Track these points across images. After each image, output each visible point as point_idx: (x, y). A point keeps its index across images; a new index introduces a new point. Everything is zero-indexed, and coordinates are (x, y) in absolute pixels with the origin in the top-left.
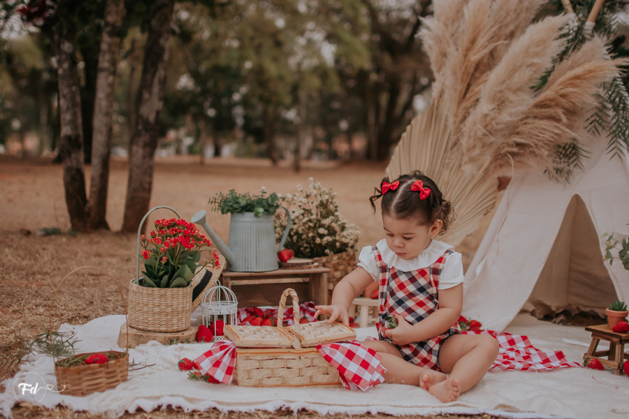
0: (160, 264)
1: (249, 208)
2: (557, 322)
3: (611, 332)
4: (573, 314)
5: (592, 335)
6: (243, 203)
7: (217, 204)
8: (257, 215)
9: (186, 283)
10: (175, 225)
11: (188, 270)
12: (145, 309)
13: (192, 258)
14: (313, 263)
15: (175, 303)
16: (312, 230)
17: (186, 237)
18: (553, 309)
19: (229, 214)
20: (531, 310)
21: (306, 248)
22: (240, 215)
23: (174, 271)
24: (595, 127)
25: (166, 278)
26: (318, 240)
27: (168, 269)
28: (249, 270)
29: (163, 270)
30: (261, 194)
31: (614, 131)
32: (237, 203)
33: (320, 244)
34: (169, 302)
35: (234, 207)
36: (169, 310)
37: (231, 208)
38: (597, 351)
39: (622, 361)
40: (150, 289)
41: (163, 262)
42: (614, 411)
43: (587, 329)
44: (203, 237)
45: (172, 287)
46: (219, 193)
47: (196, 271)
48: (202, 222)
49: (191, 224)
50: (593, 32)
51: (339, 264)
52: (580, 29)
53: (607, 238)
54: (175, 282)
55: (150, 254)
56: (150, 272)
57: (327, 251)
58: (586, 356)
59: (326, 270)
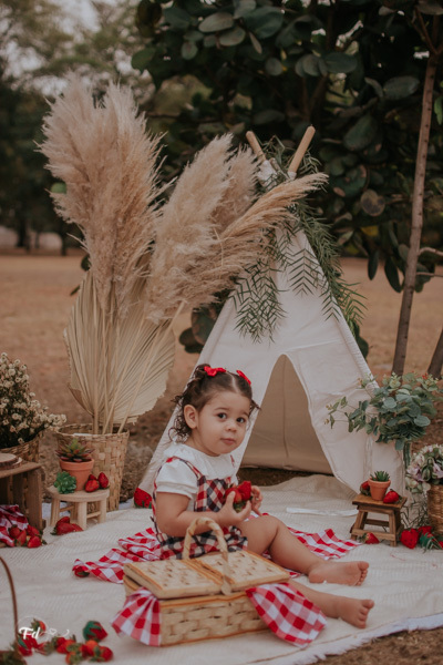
5: (358, 508)
14: (16, 460)
16: (6, 416)
33: (14, 433)
39: (396, 531)
43: (354, 503)
51: (29, 453)
57: (20, 440)
58: (354, 531)
59: (38, 465)
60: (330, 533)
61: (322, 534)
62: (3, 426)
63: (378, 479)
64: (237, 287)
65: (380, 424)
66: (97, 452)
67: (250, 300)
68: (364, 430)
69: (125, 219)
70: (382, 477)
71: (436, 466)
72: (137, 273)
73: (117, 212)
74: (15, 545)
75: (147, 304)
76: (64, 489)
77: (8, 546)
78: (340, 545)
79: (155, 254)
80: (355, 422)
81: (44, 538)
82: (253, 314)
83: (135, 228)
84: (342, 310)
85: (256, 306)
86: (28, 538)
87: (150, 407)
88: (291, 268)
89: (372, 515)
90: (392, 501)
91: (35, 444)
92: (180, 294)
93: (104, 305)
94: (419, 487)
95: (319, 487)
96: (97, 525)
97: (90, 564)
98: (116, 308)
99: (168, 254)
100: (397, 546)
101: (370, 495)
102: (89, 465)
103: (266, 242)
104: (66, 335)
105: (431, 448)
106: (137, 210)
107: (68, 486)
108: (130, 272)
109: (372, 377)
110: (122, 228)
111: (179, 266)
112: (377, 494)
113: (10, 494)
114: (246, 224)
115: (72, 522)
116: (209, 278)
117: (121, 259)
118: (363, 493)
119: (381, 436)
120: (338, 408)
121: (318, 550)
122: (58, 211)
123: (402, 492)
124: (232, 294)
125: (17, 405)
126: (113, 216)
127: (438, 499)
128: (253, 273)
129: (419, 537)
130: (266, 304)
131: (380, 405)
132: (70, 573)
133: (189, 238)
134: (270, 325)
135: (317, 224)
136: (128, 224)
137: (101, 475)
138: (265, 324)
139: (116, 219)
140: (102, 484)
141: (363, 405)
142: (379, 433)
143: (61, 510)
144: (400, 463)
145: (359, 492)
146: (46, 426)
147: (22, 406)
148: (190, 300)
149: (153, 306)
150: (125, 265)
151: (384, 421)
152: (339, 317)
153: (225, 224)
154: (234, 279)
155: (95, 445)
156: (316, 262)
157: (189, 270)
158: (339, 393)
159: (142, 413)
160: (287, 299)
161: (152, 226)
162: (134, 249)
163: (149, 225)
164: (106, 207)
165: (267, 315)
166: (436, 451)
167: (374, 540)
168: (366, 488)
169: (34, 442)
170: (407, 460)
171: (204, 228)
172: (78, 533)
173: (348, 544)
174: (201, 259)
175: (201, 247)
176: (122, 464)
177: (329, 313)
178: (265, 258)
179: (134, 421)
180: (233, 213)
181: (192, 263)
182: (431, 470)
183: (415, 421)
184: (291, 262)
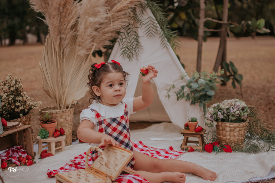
3: (194, 132)
5: (184, 136)
14: (18, 124)
21: (6, 115)
24: (151, 33)
26: (16, 110)
33: (17, 112)
43: (182, 133)
51: (26, 121)
57: (21, 115)
58: (182, 146)
59: (29, 126)
60: (171, 148)
61: (167, 149)
62: (11, 109)
63: (192, 121)
64: (120, 36)
65: (192, 96)
66: (59, 118)
67: (126, 42)
68: (184, 99)
69: (63, 8)
70: (194, 120)
71: (219, 113)
72: (71, 33)
73: (60, 5)
74: (21, 165)
75: (77, 48)
76: (43, 137)
77: (17, 166)
78: (176, 153)
79: (79, 23)
80: (180, 96)
81: (35, 160)
82: (128, 49)
83: (69, 11)
84: (170, 44)
85: (129, 45)
86: (27, 161)
87: (83, 96)
88: (145, 26)
89: (190, 139)
90: (199, 131)
91: (29, 117)
92: (93, 41)
93: (57, 49)
94: (212, 123)
95: (166, 127)
96: (60, 153)
97: (55, 171)
98: (63, 50)
99: (86, 23)
100: (203, 152)
101: (189, 129)
102: (55, 125)
103: (132, 14)
104: (40, 64)
105: (216, 105)
106: (69, 3)
107: (45, 135)
108: (68, 32)
109: (186, 74)
110: (63, 12)
111: (91, 28)
112: (192, 128)
113: (17, 141)
114: (122, 6)
115: (48, 152)
116: (106, 33)
117: (63, 27)
118: (185, 129)
119: (192, 101)
120: (171, 90)
121: (166, 157)
122: (32, 6)
123: (204, 127)
124: (118, 40)
125: (17, 98)
126: (58, 6)
127: (221, 128)
128: (127, 29)
129: (213, 147)
130: (134, 43)
131: (190, 87)
132: (46, 176)
133: (95, 14)
134: (136, 53)
135: (156, 5)
136: (65, 10)
137: (61, 129)
138: (134, 53)
139: (59, 8)
140: (62, 133)
141: (183, 88)
142: (191, 100)
143: (43, 147)
144: (202, 113)
145: (183, 128)
146: (32, 107)
147: (20, 98)
148: (98, 44)
149: (80, 48)
150: (65, 29)
151: (193, 94)
152: (168, 47)
153: (112, 7)
154: (118, 33)
155: (58, 115)
156: (156, 22)
157: (96, 29)
158: (171, 83)
159: (79, 99)
160: (144, 40)
161: (77, 11)
162: (69, 22)
163: (75, 10)
164: (54, 2)
165: (135, 48)
166: (218, 106)
167: (192, 150)
168: (187, 126)
169: (28, 116)
170: (205, 111)
171: (102, 10)
172: (51, 157)
173: (180, 153)
174: (102, 24)
175: (101, 18)
176: (72, 123)
177: (164, 46)
178: (132, 22)
179: (75, 103)
180: (115, 2)
181: (97, 26)
182: (217, 115)
183: (208, 93)
184: (144, 23)
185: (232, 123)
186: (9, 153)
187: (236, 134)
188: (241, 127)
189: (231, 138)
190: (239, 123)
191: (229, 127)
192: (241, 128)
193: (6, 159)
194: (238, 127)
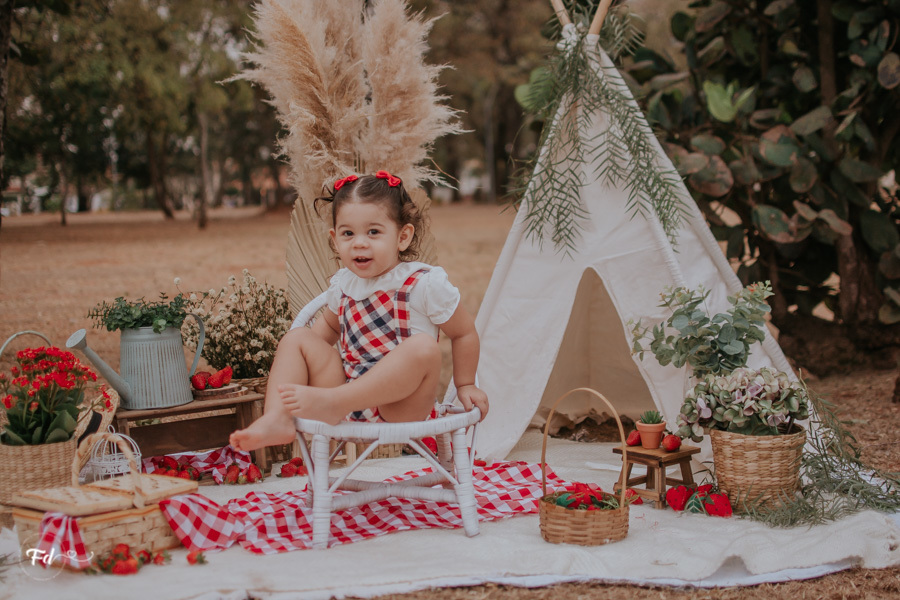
0: (29, 413)
1: (145, 320)
2: (577, 438)
4: (599, 423)
6: (137, 314)
7: (99, 318)
8: (156, 331)
9: (67, 435)
10: (44, 356)
11: (68, 416)
12: (14, 476)
13: (72, 399)
14: (240, 388)
15: (54, 464)
16: (240, 341)
17: (62, 372)
18: (571, 418)
19: (118, 330)
20: (541, 425)
22: (133, 331)
23: (49, 420)
24: (609, 176)
25: (39, 430)
27: (40, 418)
28: (153, 407)
29: (33, 421)
30: (161, 300)
31: (634, 181)
32: (129, 314)
33: (251, 362)
34: (46, 463)
35: (125, 319)
36: (47, 474)
37: (121, 323)
38: (631, 477)
39: (663, 489)
40: (18, 449)
41: (33, 410)
42: (656, 563)
43: (616, 451)
44: (86, 369)
45: (50, 442)
46: (102, 304)
47: (80, 417)
48: (82, 345)
49: (67, 354)
50: (597, 47)
52: (580, 44)
53: (634, 326)
54: (53, 435)
55: (14, 400)
56: (15, 423)
58: (616, 487)
59: (259, 396)
71: (701, 403)
74: (224, 483)
77: (217, 484)
88: (592, 156)
112: (648, 440)
129: (689, 496)
167: (637, 500)
177: (634, 210)
184: (590, 149)
185: (736, 435)
186: (219, 455)
187: (752, 467)
188: (766, 449)
189: (737, 477)
190: (757, 437)
191: (728, 443)
192: (766, 453)
193: (205, 468)
194: (754, 447)
